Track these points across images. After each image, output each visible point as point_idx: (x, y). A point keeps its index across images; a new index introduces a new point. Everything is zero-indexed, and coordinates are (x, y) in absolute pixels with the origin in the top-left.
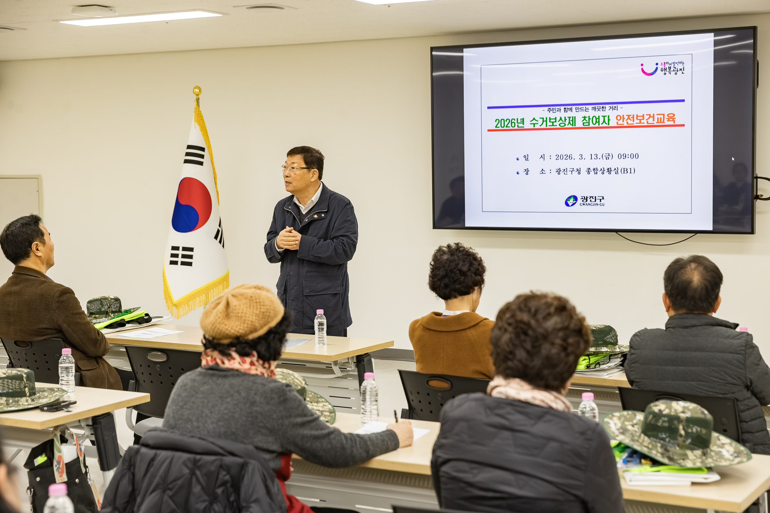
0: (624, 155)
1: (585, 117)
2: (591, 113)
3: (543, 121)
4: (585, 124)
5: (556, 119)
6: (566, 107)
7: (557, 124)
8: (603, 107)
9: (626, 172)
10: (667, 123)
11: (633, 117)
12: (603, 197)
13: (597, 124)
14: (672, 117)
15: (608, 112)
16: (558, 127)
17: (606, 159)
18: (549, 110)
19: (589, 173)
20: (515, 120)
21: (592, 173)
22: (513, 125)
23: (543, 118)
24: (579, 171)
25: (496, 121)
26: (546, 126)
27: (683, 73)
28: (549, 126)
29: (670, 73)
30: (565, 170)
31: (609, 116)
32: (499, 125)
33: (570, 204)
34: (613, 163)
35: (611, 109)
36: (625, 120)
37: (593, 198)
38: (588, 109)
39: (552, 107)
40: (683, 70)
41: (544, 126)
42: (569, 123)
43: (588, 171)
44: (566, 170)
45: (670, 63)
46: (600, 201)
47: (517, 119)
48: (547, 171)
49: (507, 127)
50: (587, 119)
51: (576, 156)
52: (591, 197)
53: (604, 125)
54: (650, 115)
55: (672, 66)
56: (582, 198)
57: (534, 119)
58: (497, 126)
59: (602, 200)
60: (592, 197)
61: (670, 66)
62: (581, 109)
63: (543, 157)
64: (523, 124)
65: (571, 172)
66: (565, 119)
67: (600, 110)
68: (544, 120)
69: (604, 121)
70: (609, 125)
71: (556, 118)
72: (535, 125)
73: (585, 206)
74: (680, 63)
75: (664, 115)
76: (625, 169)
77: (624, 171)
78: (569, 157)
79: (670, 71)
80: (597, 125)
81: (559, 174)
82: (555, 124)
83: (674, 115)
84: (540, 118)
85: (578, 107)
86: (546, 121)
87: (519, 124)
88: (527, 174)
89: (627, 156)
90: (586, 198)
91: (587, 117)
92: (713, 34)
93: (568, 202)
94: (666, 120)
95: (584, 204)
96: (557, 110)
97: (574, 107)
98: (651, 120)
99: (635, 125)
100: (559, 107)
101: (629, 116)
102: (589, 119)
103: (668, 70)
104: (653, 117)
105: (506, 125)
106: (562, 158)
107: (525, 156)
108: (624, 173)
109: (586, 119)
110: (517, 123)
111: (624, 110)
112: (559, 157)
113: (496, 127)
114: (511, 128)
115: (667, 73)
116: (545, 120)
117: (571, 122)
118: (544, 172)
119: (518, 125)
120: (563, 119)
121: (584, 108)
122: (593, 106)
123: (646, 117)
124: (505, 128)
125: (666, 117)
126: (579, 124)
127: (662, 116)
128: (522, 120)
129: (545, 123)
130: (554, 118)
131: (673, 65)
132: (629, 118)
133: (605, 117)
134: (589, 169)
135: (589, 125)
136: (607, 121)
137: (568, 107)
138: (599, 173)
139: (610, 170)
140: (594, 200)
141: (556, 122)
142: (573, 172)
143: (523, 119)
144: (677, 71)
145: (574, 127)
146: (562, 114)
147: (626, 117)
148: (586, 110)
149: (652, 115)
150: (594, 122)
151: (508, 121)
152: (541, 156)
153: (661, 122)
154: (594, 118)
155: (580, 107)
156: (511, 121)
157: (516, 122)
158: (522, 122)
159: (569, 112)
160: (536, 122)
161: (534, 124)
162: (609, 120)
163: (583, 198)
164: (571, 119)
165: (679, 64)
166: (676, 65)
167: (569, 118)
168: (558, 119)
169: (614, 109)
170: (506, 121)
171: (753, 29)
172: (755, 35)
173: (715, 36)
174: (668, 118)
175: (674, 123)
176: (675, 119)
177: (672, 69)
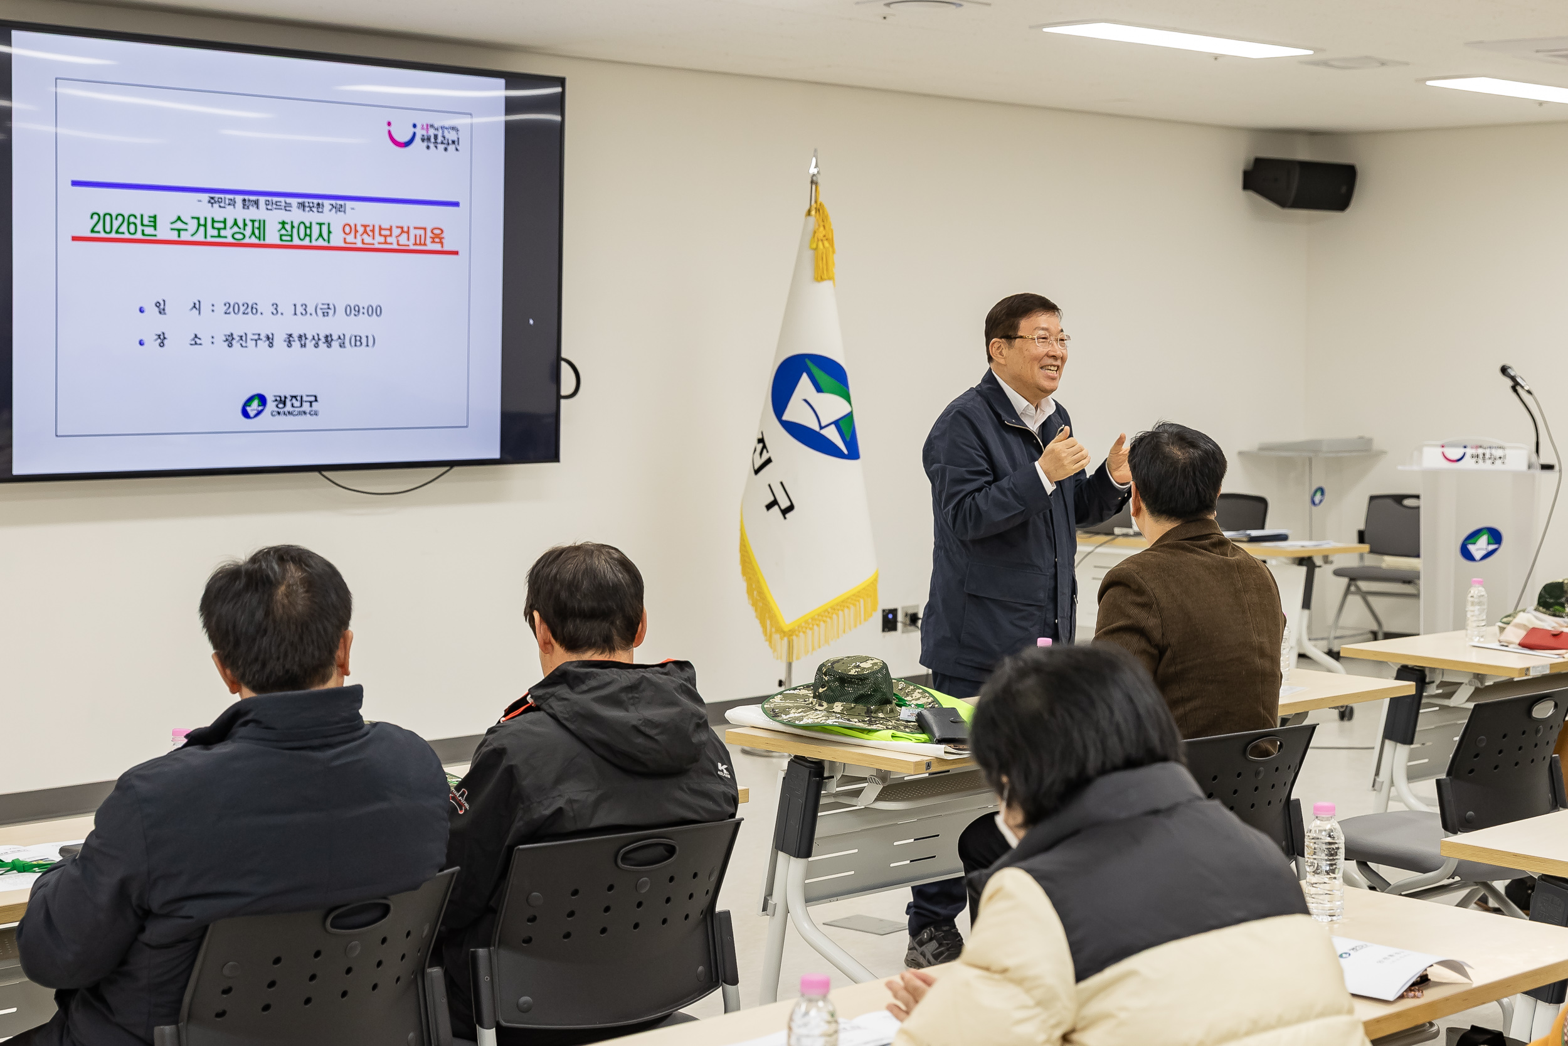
0: (357, 308)
1: (283, 223)
2: (296, 215)
3: (199, 225)
4: (284, 238)
5: (225, 222)
6: (247, 197)
7: (227, 233)
8: (318, 204)
9: (358, 343)
10: (431, 246)
11: (373, 231)
12: (316, 397)
13: (308, 238)
14: (438, 237)
15: (327, 215)
16: (230, 240)
17: (324, 316)
18: (212, 201)
19: (289, 345)
20: (136, 217)
21: (296, 344)
22: (132, 228)
23: (198, 219)
24: (270, 339)
25: (92, 218)
26: (206, 237)
27: (457, 150)
28: (212, 237)
30: (241, 337)
31: (329, 224)
32: (99, 227)
33: (252, 414)
34: (336, 325)
35: (334, 209)
36: (358, 235)
37: (297, 400)
38: (290, 205)
39: (217, 196)
40: (456, 143)
41: (200, 237)
42: (253, 233)
43: (287, 340)
44: (244, 338)
46: (311, 406)
47: (142, 216)
48: (205, 340)
49: (117, 232)
50: (288, 227)
51: (265, 307)
52: (293, 397)
53: (321, 243)
54: (402, 228)
56: (276, 400)
57: (179, 218)
58: (96, 229)
59: (314, 404)
60: (295, 397)
61: (436, 132)
62: (278, 204)
63: (197, 306)
64: (155, 229)
65: (254, 342)
66: (245, 225)
67: (313, 209)
68: (201, 224)
69: (321, 235)
70: (329, 242)
71: (225, 219)
72: (182, 232)
73: (282, 417)
74: (453, 128)
75: (425, 229)
76: (358, 338)
77: (356, 340)
78: (252, 308)
80: (306, 242)
81: (230, 345)
82: (223, 233)
83: (442, 232)
84: (192, 218)
85: (269, 198)
86: (205, 225)
87: (145, 228)
88: (162, 345)
89: (361, 310)
90: (283, 399)
91: (287, 223)
92: (502, 82)
93: (248, 409)
94: (429, 240)
95: (279, 413)
96: (227, 202)
97: (262, 200)
98: (403, 239)
99: (377, 246)
100: (231, 197)
101: (365, 226)
102: (293, 227)
103: (432, 140)
104: (408, 232)
105: (115, 228)
106: (236, 311)
107: (158, 305)
108: (356, 345)
109: (286, 226)
110: (142, 225)
111: (358, 214)
112: (231, 308)
113: (92, 231)
114: (127, 236)
115: (432, 146)
116: (202, 222)
117: (257, 232)
118: (198, 341)
119: (143, 231)
120: (241, 224)
121: (283, 204)
122: (301, 200)
123: (396, 232)
124: (113, 235)
125: (429, 234)
126: (272, 237)
127: (422, 232)
128: (152, 219)
129: (202, 229)
130: (222, 220)
131: (441, 131)
132: (365, 232)
133: (323, 226)
134: (290, 335)
135: (292, 240)
136: (326, 237)
137: (250, 197)
138: (310, 344)
139: (329, 339)
140: (297, 404)
141: (225, 228)
142: (259, 342)
143: (155, 217)
144: (448, 144)
145: (262, 242)
146: (236, 212)
147: (361, 230)
148: (288, 208)
149: (405, 229)
150: (302, 236)
151: (120, 218)
152: (193, 305)
153: (420, 244)
154: (302, 226)
155: (275, 199)
156: (128, 220)
157: (138, 222)
158: (152, 224)
159: (253, 209)
160: (183, 226)
161: (179, 230)
162: (329, 232)
163: (278, 399)
164: (257, 225)
166: (446, 131)
167: (253, 221)
168: (230, 223)
169: (340, 209)
170: (116, 219)
171: (561, 82)
172: (563, 94)
173: (507, 87)
174: (432, 235)
175: (442, 247)
176: (443, 241)
177: (440, 139)
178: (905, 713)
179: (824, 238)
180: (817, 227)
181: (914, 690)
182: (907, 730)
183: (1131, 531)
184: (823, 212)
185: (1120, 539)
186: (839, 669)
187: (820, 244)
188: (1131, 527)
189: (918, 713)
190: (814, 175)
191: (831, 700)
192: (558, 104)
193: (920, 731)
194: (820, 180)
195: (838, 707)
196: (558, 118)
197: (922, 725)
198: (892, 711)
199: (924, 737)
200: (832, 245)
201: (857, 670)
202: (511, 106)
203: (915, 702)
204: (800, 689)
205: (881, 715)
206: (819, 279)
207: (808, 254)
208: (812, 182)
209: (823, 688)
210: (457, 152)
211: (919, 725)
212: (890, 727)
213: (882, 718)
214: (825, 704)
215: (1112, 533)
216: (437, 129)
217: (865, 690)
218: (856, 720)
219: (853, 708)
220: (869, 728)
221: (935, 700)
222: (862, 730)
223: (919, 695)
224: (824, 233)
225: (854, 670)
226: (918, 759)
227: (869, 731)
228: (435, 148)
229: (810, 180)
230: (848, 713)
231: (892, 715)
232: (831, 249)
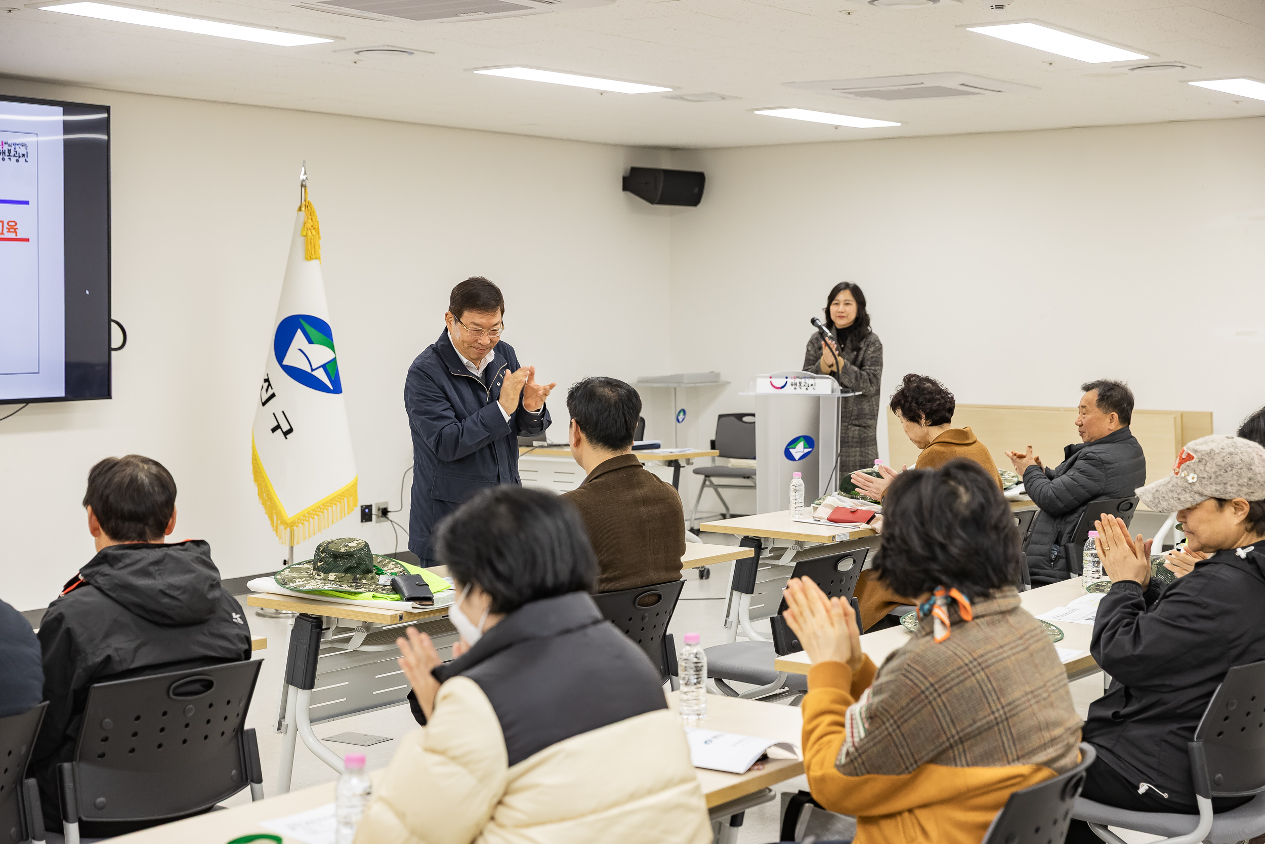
10: (7, 235)
14: (13, 227)
27: (26, 161)
29: (10, 159)
40: (26, 156)
45: (9, 143)
55: (12, 149)
61: (9, 148)
74: (23, 145)
79: (9, 155)
83: (16, 224)
92: (61, 109)
94: (5, 231)
103: (7, 154)
115: (6, 158)
125: (6, 226)
131: (13, 147)
144: (19, 157)
165: (21, 147)
166: (17, 147)
171: (107, 109)
172: (108, 118)
173: (65, 113)
174: (8, 227)
175: (16, 235)
176: (17, 230)
177: (12, 153)
178: (384, 580)
179: (312, 228)
180: (306, 219)
181: (389, 563)
182: (384, 592)
183: (545, 444)
184: (311, 208)
185: (537, 449)
186: (333, 548)
187: (309, 232)
188: (546, 441)
189: (392, 579)
190: (303, 180)
191: (327, 571)
192: (105, 126)
193: (394, 592)
194: (308, 184)
195: (332, 576)
196: (105, 137)
197: (395, 588)
198: (373, 578)
199: (397, 596)
200: (318, 234)
201: (346, 548)
202: (68, 127)
203: (390, 571)
204: (303, 564)
205: (364, 581)
206: (309, 258)
207: (300, 240)
208: (302, 186)
209: (320, 562)
210: (26, 163)
211: (393, 588)
212: (371, 590)
213: (365, 584)
214: (322, 575)
215: (532, 446)
216: (10, 145)
217: (352, 563)
218: (346, 586)
219: (343, 577)
220: (356, 591)
221: (405, 570)
222: (350, 593)
223: (393, 566)
224: (312, 224)
225: (344, 549)
226: (393, 613)
227: (356, 593)
228: (9, 160)
229: (300, 184)
230: (341, 580)
231: (373, 581)
232: (317, 236)
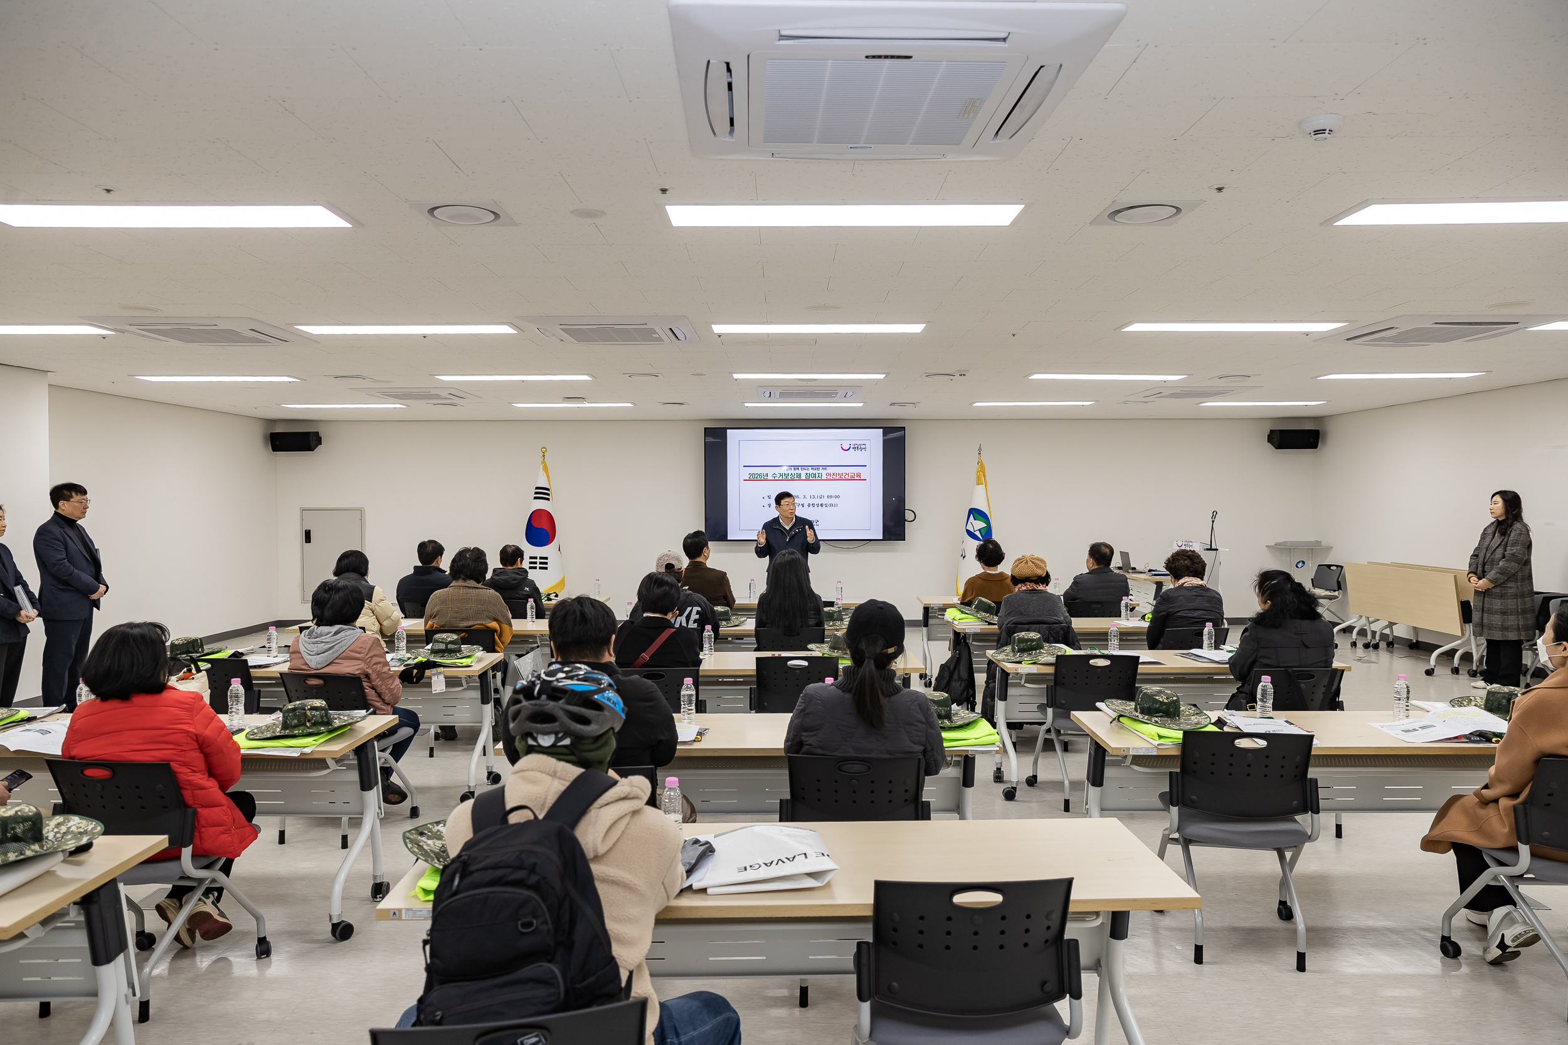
0: (831, 496)
1: (807, 474)
2: (811, 471)
3: (781, 475)
4: (807, 478)
5: (788, 474)
6: (795, 468)
7: (789, 477)
8: (818, 468)
11: (836, 475)
12: (818, 521)
14: (859, 475)
17: (820, 498)
21: (811, 506)
22: (761, 477)
24: (803, 505)
25: (749, 475)
27: (865, 450)
28: (784, 478)
31: (821, 473)
32: (751, 477)
34: (825, 501)
35: (822, 469)
36: (831, 476)
38: (809, 469)
41: (781, 478)
42: (797, 477)
46: (816, 523)
53: (819, 478)
54: (846, 473)
57: (774, 474)
64: (767, 477)
66: (795, 475)
70: (822, 478)
72: (775, 477)
74: (864, 444)
75: (854, 473)
76: (832, 504)
80: (814, 478)
84: (778, 473)
86: (783, 475)
89: (833, 497)
92: (880, 430)
94: (855, 476)
96: (789, 469)
97: (800, 468)
98: (847, 476)
99: (838, 479)
100: (791, 468)
102: (810, 475)
103: (857, 448)
104: (848, 474)
105: (755, 477)
108: (831, 507)
111: (831, 470)
113: (749, 478)
114: (759, 479)
121: (807, 469)
122: (812, 467)
123: (844, 475)
124: (755, 479)
125: (856, 474)
126: (803, 477)
131: (859, 445)
132: (834, 475)
135: (809, 478)
138: (816, 506)
139: (822, 505)
145: (800, 479)
146: (793, 472)
147: (832, 474)
153: (852, 478)
154: (813, 474)
155: (804, 468)
156: (760, 475)
157: (762, 475)
158: (766, 475)
159: (797, 470)
162: (821, 476)
166: (861, 445)
167: (797, 474)
168: (790, 474)
169: (825, 469)
170: (756, 475)
171: (903, 429)
172: (904, 432)
173: (883, 432)
175: (860, 478)
176: (861, 476)
177: (860, 448)
196: (903, 437)
202: (885, 436)
228: (857, 451)
